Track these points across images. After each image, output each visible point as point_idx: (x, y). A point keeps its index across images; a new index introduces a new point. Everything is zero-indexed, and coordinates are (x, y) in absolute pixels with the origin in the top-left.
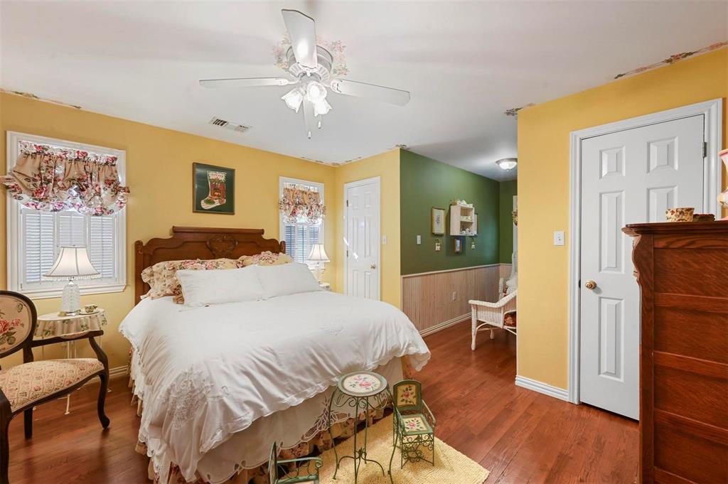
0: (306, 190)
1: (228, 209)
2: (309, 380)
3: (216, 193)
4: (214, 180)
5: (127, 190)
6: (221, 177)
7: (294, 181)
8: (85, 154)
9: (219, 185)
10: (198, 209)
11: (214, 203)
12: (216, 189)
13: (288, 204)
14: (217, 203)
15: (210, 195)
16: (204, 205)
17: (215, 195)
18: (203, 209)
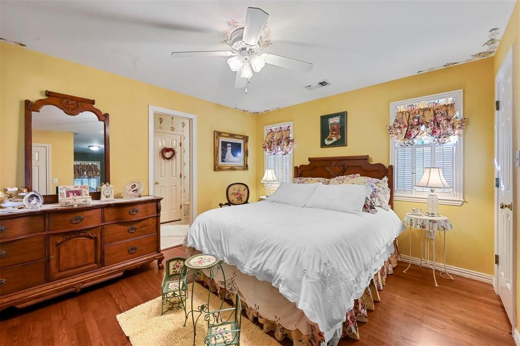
0: (431, 106)
1: (342, 142)
2: (215, 247)
3: (334, 133)
4: (332, 124)
5: (293, 141)
6: (337, 120)
7: (411, 101)
8: (281, 128)
9: (335, 126)
10: (323, 145)
11: (332, 140)
12: (334, 130)
13: (400, 127)
14: (335, 139)
15: (330, 135)
16: (327, 142)
17: (333, 134)
18: (326, 145)
